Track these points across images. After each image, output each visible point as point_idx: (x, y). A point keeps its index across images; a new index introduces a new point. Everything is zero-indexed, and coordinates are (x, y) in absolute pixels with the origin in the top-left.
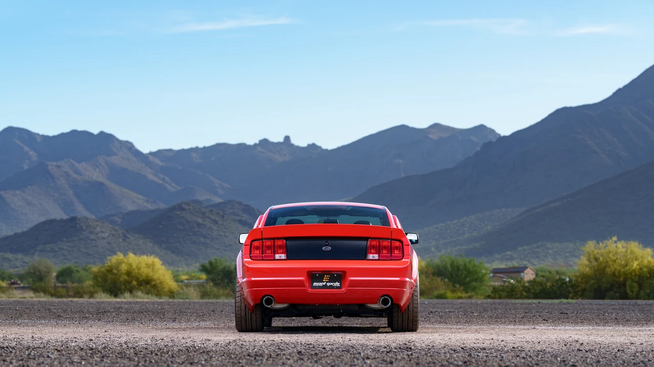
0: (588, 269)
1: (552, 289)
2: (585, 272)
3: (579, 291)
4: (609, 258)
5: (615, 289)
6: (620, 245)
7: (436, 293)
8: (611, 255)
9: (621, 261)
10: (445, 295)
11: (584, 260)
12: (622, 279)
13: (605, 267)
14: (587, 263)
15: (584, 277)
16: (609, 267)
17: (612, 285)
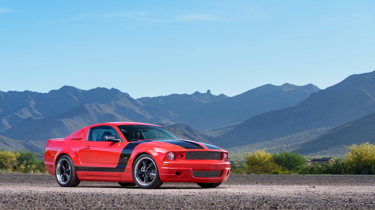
0: (352, 159)
1: (333, 169)
2: (350, 161)
3: (347, 170)
4: (363, 153)
5: (366, 169)
6: (369, 146)
7: (273, 171)
8: (364, 151)
9: (369, 154)
10: (278, 172)
11: (350, 154)
12: (369, 164)
13: (361, 158)
14: (352, 155)
15: (350, 163)
16: (363, 158)
17: (365, 167)
